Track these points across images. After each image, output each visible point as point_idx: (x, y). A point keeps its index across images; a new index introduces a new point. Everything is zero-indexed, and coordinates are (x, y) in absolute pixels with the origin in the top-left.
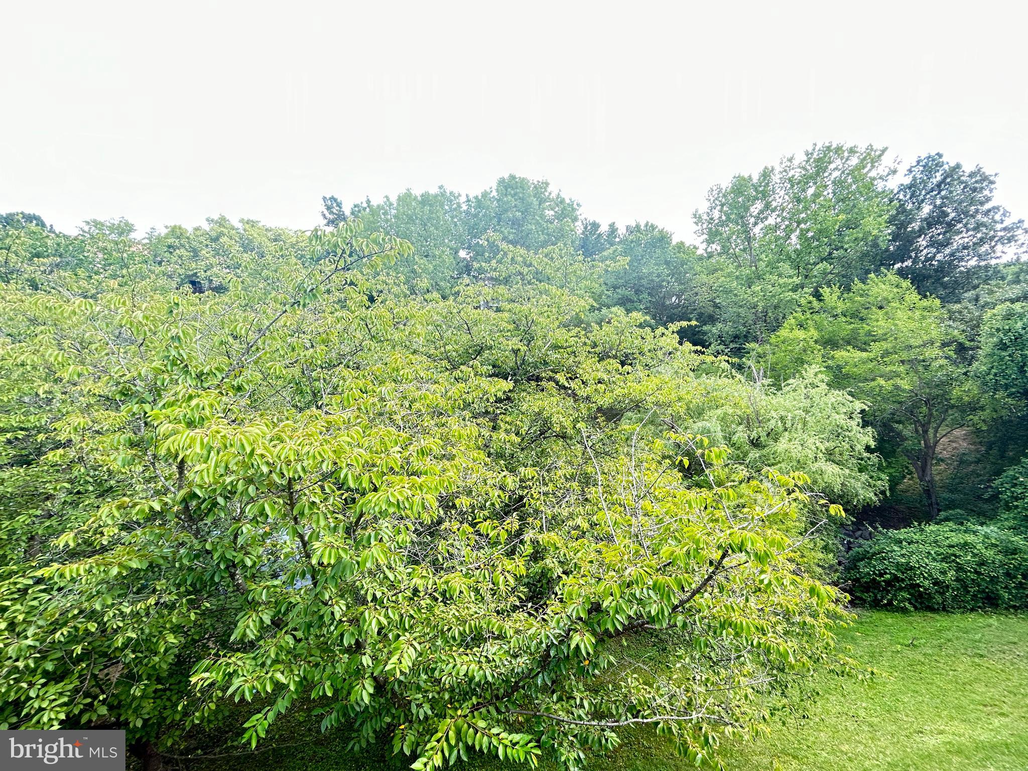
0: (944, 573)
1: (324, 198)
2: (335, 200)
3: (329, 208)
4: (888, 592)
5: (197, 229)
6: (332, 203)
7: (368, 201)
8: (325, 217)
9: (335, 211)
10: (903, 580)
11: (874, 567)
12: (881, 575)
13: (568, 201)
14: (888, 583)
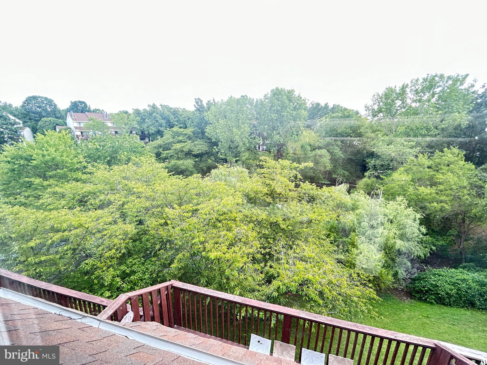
0: (451, 290)
1: (196, 99)
2: (200, 100)
3: (197, 103)
4: (426, 295)
5: (144, 110)
6: (198, 101)
7: (214, 100)
8: (195, 107)
9: (199, 104)
10: (433, 291)
11: (422, 284)
12: (424, 287)
13: (303, 98)
14: (426, 291)
